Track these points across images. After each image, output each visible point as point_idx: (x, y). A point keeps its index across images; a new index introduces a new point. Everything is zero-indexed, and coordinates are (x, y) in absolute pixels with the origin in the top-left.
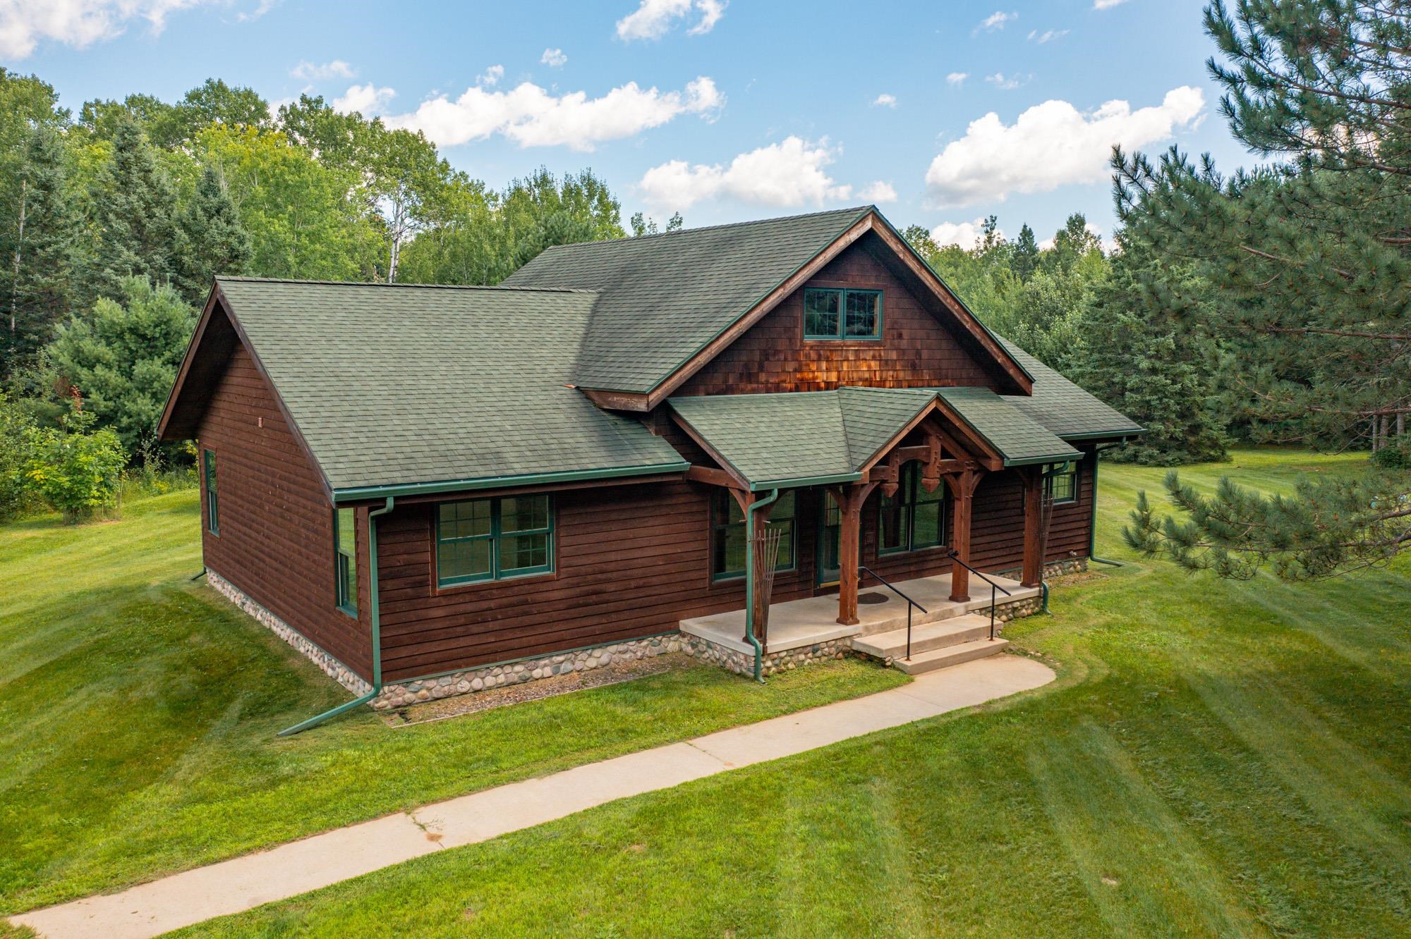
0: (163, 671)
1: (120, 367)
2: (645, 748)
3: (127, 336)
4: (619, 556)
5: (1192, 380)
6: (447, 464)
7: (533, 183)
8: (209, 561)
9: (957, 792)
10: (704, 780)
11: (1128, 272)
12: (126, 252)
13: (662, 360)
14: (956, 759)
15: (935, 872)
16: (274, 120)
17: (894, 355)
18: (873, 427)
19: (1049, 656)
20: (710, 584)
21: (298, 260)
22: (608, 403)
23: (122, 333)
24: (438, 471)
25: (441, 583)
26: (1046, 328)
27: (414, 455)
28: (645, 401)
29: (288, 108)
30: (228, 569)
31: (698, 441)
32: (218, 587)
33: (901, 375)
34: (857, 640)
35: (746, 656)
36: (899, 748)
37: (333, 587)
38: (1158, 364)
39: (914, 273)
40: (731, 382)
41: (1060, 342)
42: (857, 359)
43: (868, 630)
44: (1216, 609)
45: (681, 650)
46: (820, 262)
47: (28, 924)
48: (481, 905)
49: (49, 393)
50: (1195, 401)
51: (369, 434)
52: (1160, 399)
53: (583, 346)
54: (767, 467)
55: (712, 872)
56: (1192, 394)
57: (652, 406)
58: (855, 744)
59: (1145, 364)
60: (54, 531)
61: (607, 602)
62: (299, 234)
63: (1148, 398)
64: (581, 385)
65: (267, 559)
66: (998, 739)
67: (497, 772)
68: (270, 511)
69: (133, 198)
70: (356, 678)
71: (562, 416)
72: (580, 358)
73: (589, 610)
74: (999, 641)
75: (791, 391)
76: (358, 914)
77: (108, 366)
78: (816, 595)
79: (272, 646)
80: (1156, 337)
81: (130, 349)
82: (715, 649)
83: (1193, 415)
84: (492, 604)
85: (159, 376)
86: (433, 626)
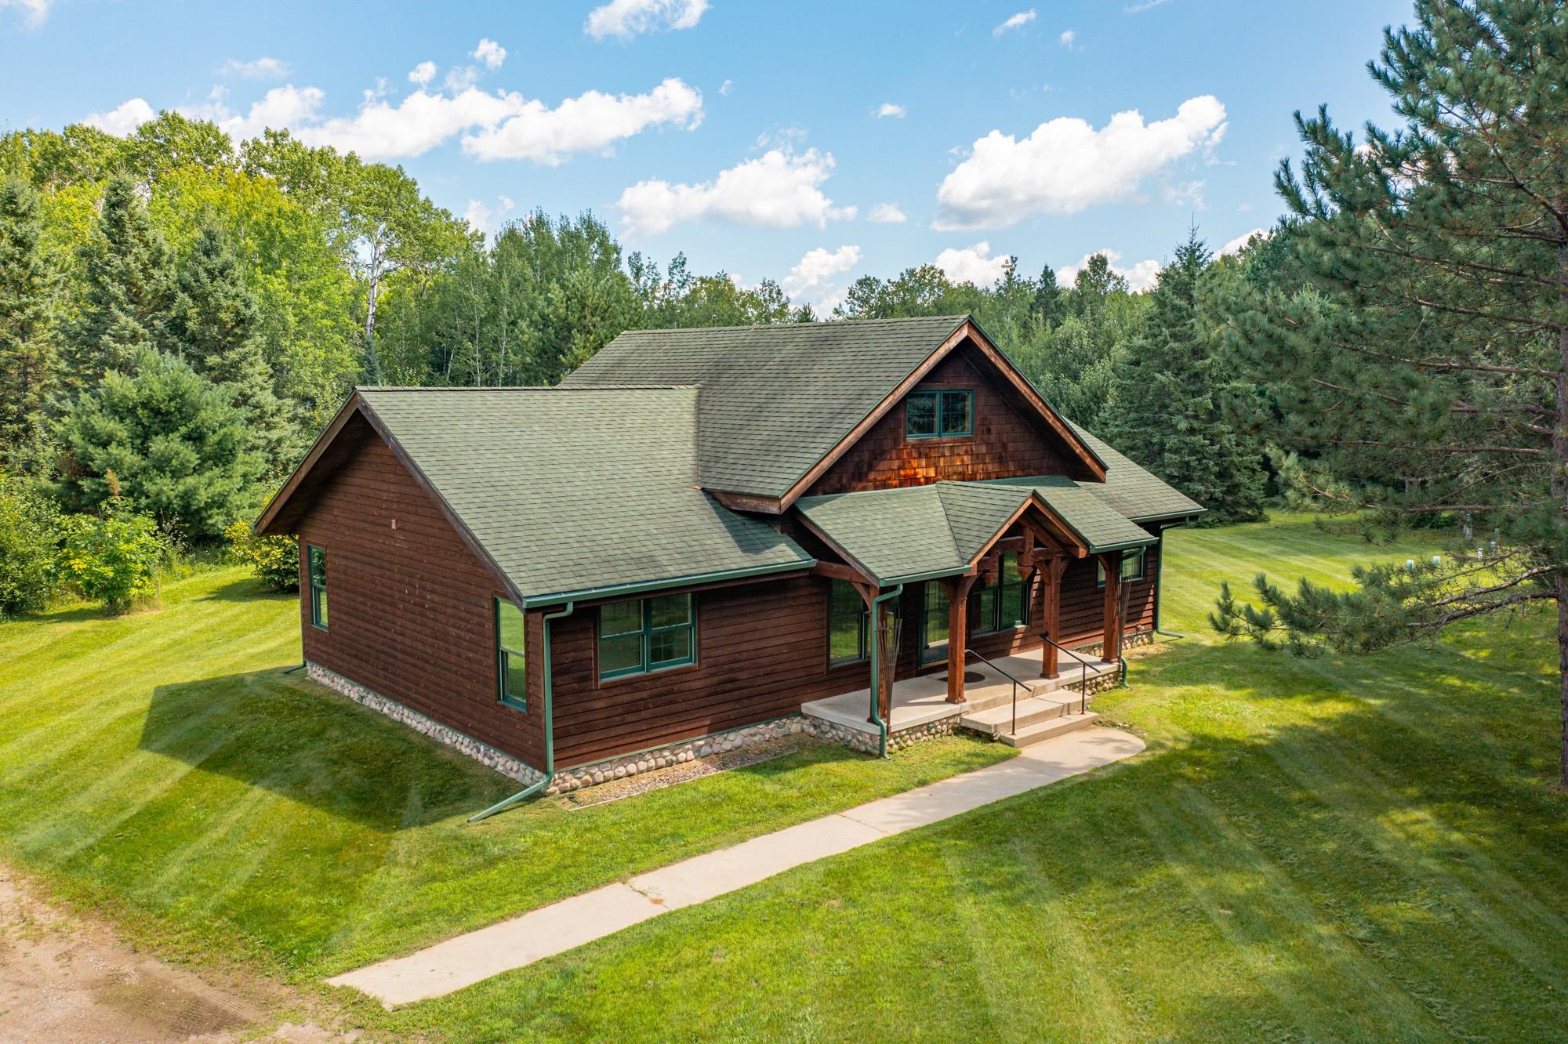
0: (323, 765)
1: (133, 444)
2: (805, 820)
3: (140, 411)
4: (751, 646)
5: (1229, 440)
6: (612, 570)
7: (529, 226)
8: (308, 655)
9: (1086, 848)
10: (869, 845)
11: (1166, 331)
12: (124, 318)
13: (788, 465)
14: (1078, 820)
15: (1084, 910)
16: (237, 154)
17: (983, 449)
18: (976, 522)
19: (1135, 727)
20: (827, 669)
21: (297, 319)
22: (737, 505)
23: (135, 407)
24: (606, 576)
25: (603, 676)
26: (1075, 378)
27: (581, 561)
28: (777, 504)
29: (251, 143)
30: (341, 663)
31: (824, 540)
32: (326, 681)
33: (990, 467)
34: (965, 716)
35: (872, 736)
36: (1027, 813)
37: (493, 683)
38: (1196, 424)
39: (1004, 375)
40: (844, 481)
41: (1091, 392)
42: (952, 454)
43: (974, 707)
44: (1277, 678)
45: (803, 731)
46: (924, 369)
47: (348, 984)
48: (726, 951)
49: (47, 471)
50: (1232, 461)
51: (539, 543)
52: (1199, 460)
53: (697, 445)
54: (890, 563)
55: (906, 918)
56: (1230, 453)
57: (784, 509)
58: (988, 811)
59: (1183, 425)
60: (98, 622)
61: (741, 688)
62: (298, 291)
63: (1187, 459)
64: (708, 486)
65: (400, 656)
66: (1109, 803)
67: (685, 845)
68: (405, 609)
69: (130, 259)
70: (522, 766)
71: (696, 518)
72: (699, 458)
73: (727, 696)
74: (1089, 715)
75: (895, 487)
76: (627, 963)
77: (121, 444)
78: (917, 676)
79: (413, 738)
80: (1194, 397)
81: (142, 424)
82: (839, 729)
83: (1231, 476)
84: (645, 694)
85: (177, 453)
86: (596, 717)
